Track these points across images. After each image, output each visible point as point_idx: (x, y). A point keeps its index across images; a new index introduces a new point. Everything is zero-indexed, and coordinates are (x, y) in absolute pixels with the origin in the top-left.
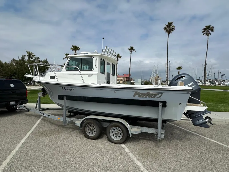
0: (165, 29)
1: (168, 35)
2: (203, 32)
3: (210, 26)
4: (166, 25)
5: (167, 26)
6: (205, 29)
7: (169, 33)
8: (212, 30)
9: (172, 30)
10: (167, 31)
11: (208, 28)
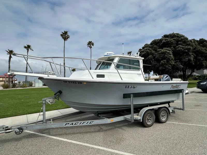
0: (62, 35)
1: (65, 42)
2: (88, 45)
3: (91, 42)
4: (62, 32)
5: (63, 34)
6: (88, 43)
7: (65, 40)
8: (93, 45)
9: (68, 38)
10: (63, 38)
11: (90, 43)
